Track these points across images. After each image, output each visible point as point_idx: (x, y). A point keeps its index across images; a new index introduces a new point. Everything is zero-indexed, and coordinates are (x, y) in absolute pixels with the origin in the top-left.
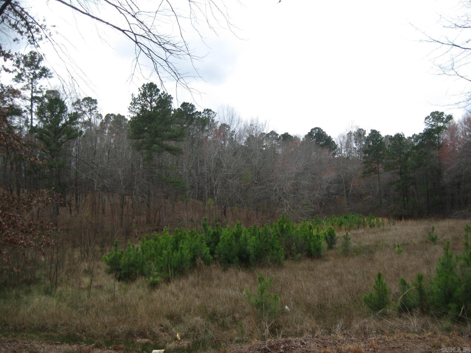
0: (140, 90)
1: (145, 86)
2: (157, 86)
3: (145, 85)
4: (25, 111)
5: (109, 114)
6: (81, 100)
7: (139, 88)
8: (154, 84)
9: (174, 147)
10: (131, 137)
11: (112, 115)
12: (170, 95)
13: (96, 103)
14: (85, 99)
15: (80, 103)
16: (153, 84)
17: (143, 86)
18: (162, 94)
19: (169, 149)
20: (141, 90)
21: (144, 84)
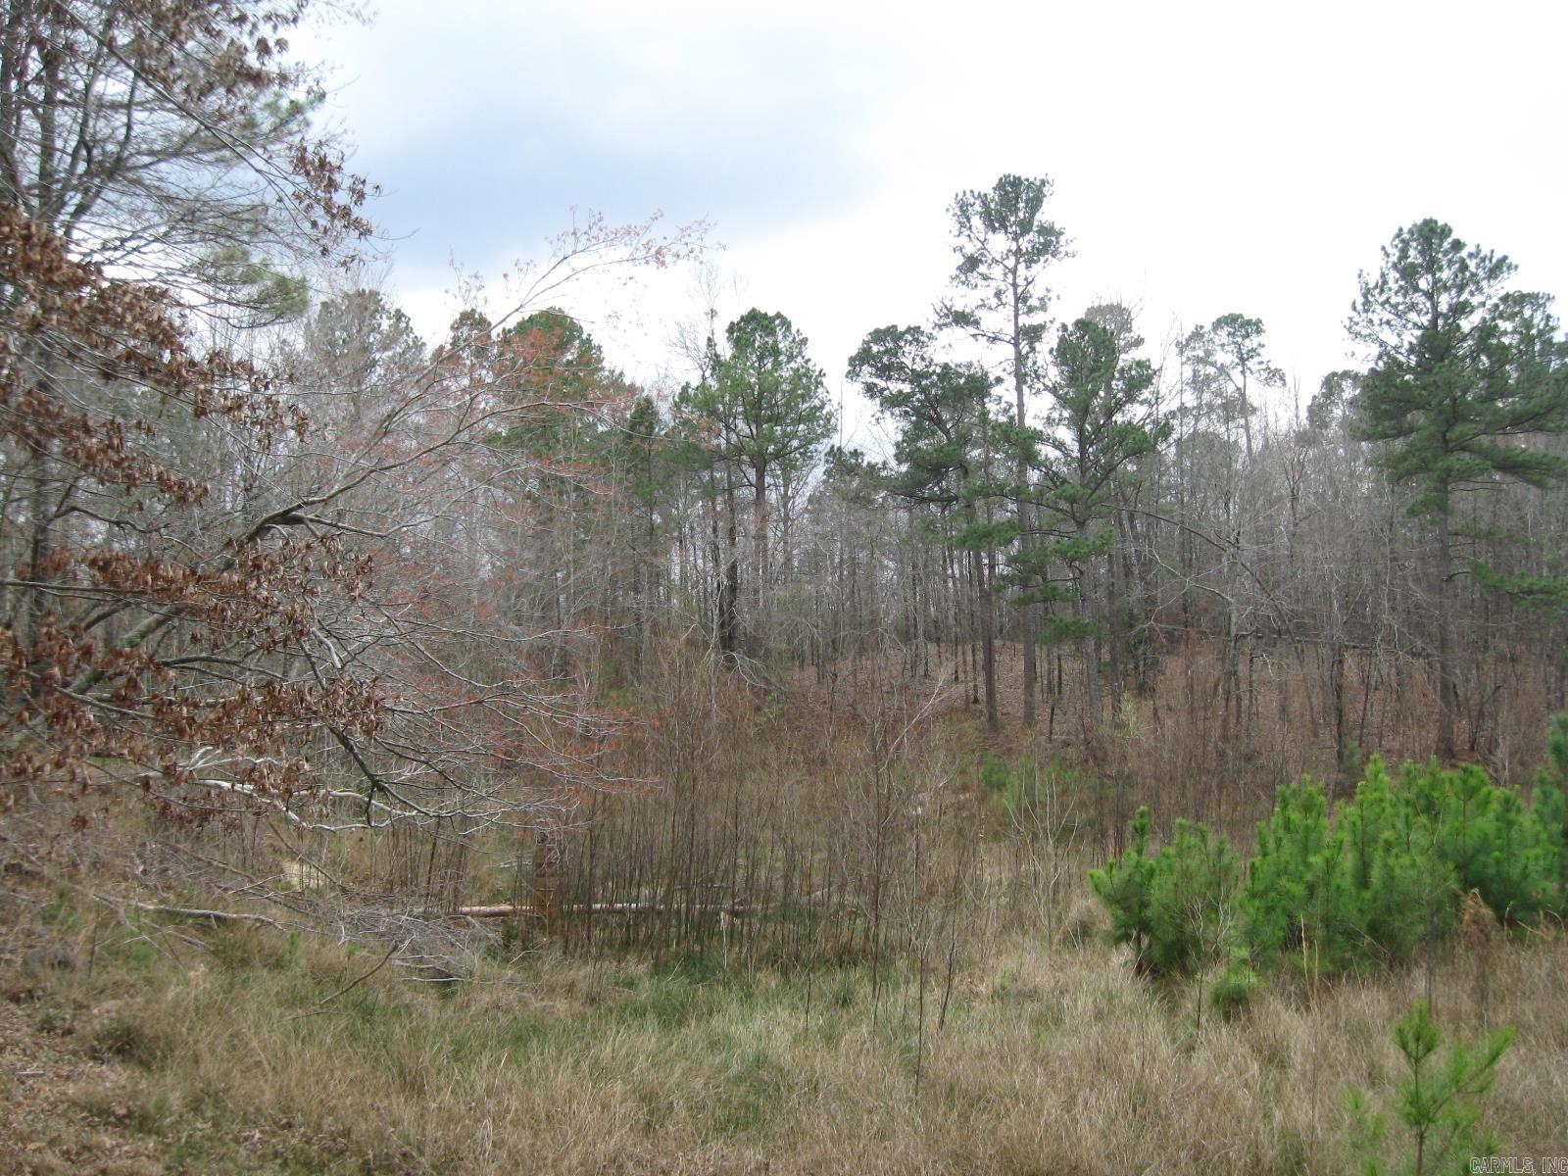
0: (1387, 255)
1: (1406, 236)
2: (1450, 231)
3: (1405, 230)
4: (999, 380)
5: (1334, 374)
6: (1208, 327)
7: (1383, 248)
8: (1440, 223)
9: (1531, 455)
10: (1364, 432)
11: (1346, 374)
12: (1505, 258)
13: (1259, 331)
14: (1218, 324)
15: (1203, 335)
16: (1436, 222)
17: (1398, 236)
18: (1471, 255)
19: (1514, 466)
20: (1390, 250)
21: (1401, 230)
